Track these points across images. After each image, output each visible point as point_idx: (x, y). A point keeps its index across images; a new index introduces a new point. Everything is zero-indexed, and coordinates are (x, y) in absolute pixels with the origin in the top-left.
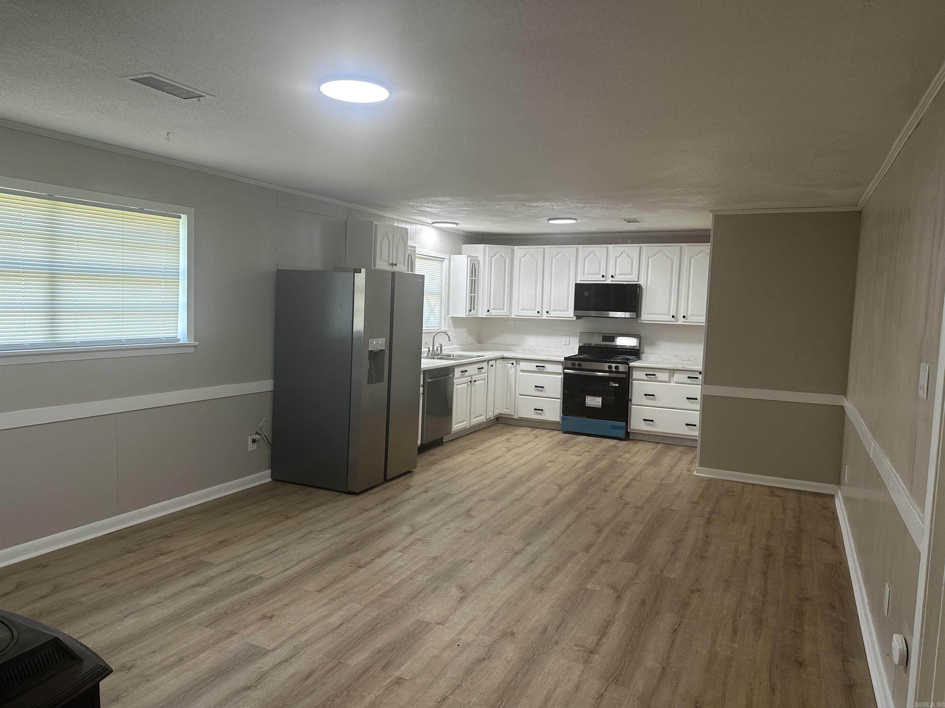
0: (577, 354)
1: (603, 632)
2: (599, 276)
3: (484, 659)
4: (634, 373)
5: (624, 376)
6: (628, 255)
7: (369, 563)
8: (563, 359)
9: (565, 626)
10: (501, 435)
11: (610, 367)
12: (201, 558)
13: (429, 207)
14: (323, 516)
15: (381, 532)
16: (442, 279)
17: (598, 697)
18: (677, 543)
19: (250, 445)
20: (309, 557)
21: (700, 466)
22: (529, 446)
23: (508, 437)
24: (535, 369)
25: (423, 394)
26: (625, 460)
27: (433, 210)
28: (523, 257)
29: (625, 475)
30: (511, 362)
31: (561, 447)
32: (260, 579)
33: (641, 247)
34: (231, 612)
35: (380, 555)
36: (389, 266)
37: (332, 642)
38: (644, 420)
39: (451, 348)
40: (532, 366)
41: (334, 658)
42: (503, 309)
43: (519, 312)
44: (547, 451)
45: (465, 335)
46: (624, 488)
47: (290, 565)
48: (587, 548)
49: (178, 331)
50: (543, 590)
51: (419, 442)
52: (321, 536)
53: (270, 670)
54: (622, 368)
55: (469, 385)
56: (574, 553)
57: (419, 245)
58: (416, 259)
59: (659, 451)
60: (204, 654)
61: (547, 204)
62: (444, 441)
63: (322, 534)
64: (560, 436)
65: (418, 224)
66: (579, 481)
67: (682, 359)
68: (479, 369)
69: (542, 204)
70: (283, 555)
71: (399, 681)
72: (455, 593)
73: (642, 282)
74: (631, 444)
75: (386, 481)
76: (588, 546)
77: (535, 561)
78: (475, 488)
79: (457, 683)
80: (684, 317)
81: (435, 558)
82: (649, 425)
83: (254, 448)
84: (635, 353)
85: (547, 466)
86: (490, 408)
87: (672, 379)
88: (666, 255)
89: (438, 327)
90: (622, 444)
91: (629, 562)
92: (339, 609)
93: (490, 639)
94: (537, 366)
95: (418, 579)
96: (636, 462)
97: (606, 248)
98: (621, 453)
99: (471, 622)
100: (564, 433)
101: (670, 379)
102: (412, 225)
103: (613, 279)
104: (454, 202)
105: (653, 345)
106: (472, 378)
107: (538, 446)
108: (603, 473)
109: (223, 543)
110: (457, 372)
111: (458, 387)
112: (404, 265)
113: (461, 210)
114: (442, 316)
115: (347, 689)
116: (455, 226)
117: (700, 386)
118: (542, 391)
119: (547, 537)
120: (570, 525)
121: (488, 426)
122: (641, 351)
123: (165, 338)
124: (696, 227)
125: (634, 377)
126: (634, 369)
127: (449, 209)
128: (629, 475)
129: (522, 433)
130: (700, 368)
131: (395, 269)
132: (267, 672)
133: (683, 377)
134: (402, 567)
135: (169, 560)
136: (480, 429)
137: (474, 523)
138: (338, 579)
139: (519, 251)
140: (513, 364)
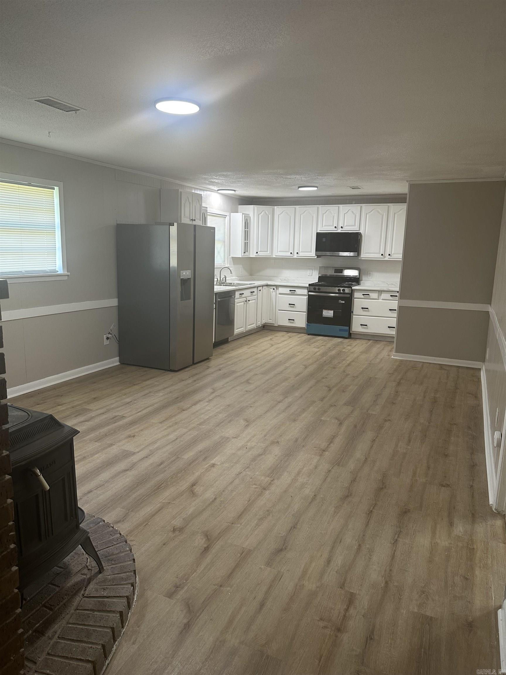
0: (317, 282)
1: (331, 441)
2: (333, 227)
3: (261, 455)
4: (355, 293)
5: (348, 296)
6: (353, 212)
7: (189, 408)
8: (308, 285)
9: (309, 438)
10: (267, 336)
11: (339, 290)
12: (84, 407)
13: (217, 179)
14: (156, 383)
15: (195, 392)
16: (225, 230)
17: (328, 472)
18: (378, 396)
19: (105, 341)
20: (151, 406)
21: (396, 352)
22: (285, 343)
23: (271, 338)
24: (289, 292)
25: (215, 309)
26: (348, 350)
27: (219, 181)
28: (281, 214)
29: (347, 359)
30: (273, 288)
31: (306, 343)
32: (123, 417)
33: (361, 206)
34: (109, 435)
35: (195, 404)
36: (190, 221)
37: (172, 448)
38: (361, 325)
39: (232, 279)
40: (287, 291)
41: (175, 455)
42: (267, 251)
43: (278, 253)
44: (297, 345)
45: (241, 270)
46: (346, 366)
47: (141, 409)
48: (322, 400)
49: (57, 266)
50: (295, 420)
51: (214, 341)
52: (157, 394)
53: (138, 462)
54: (347, 290)
55: (245, 303)
56: (314, 402)
57: (209, 206)
58: (208, 216)
59: (370, 344)
60: (97, 455)
61: (297, 176)
62: (229, 341)
63: (158, 393)
64: (306, 337)
65: (208, 191)
66: (317, 362)
67: (387, 284)
68: (251, 292)
69: (294, 177)
70: (135, 404)
71: (213, 465)
72: (243, 423)
73: (361, 231)
74: (352, 341)
75: (194, 364)
76: (323, 398)
77: (290, 406)
78: (251, 367)
79: (247, 466)
80: (389, 255)
81: (229, 406)
82: (365, 328)
83: (108, 343)
84: (356, 280)
85: (297, 354)
86: (259, 319)
87: (380, 297)
88: (378, 212)
89: (223, 264)
90: (347, 341)
91: (348, 406)
92: (174, 431)
93: (265, 445)
94: (290, 291)
95: (220, 416)
96: (355, 351)
97: (337, 207)
98: (345, 346)
99: (253, 437)
100: (309, 335)
101: (379, 297)
102: (204, 192)
103: (342, 229)
104: (234, 175)
105: (368, 274)
106: (246, 298)
107: (291, 343)
108: (333, 358)
109: (95, 399)
110: (237, 294)
111: (238, 304)
112: (200, 220)
113: (238, 181)
114: (226, 256)
115: (184, 469)
116: (233, 192)
117: (397, 301)
118: (293, 307)
119: (297, 394)
120: (311, 387)
121: (258, 331)
122: (360, 279)
123: (49, 270)
124: (398, 192)
125: (355, 297)
126: (355, 291)
127: (230, 180)
128: (349, 359)
129: (280, 335)
130: (398, 289)
131: (194, 223)
132: (136, 463)
133: (387, 296)
134: (209, 410)
135: (64, 408)
136: (253, 333)
137: (252, 387)
138: (171, 417)
139: (278, 209)
140: (274, 289)
